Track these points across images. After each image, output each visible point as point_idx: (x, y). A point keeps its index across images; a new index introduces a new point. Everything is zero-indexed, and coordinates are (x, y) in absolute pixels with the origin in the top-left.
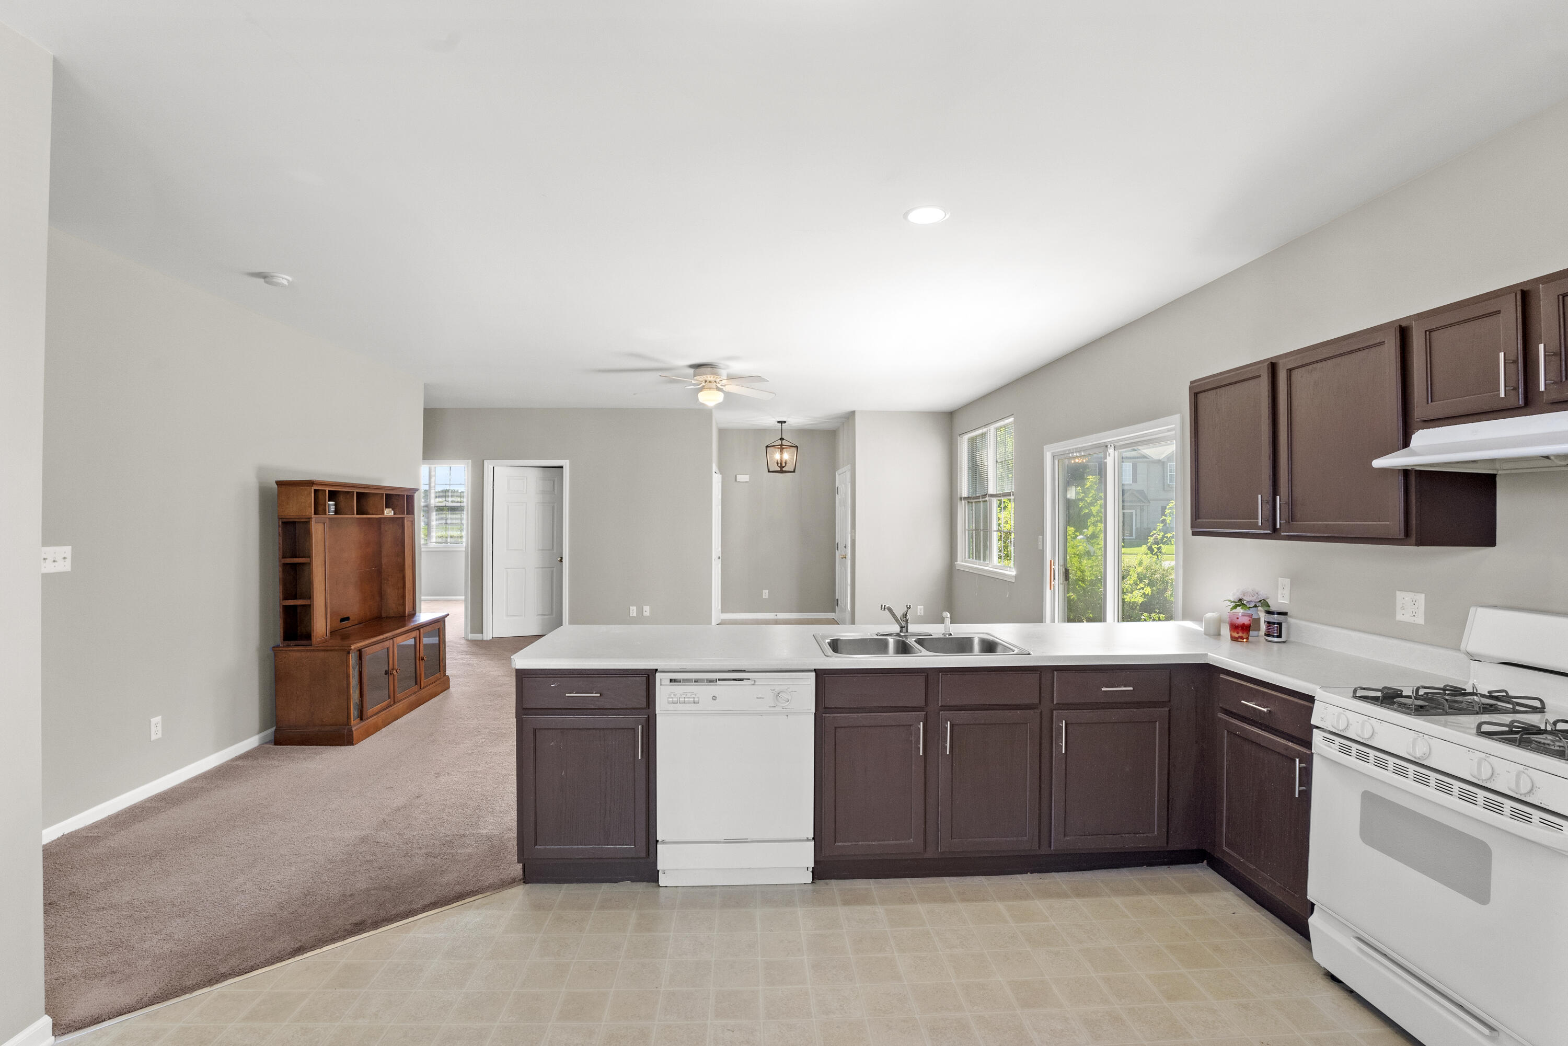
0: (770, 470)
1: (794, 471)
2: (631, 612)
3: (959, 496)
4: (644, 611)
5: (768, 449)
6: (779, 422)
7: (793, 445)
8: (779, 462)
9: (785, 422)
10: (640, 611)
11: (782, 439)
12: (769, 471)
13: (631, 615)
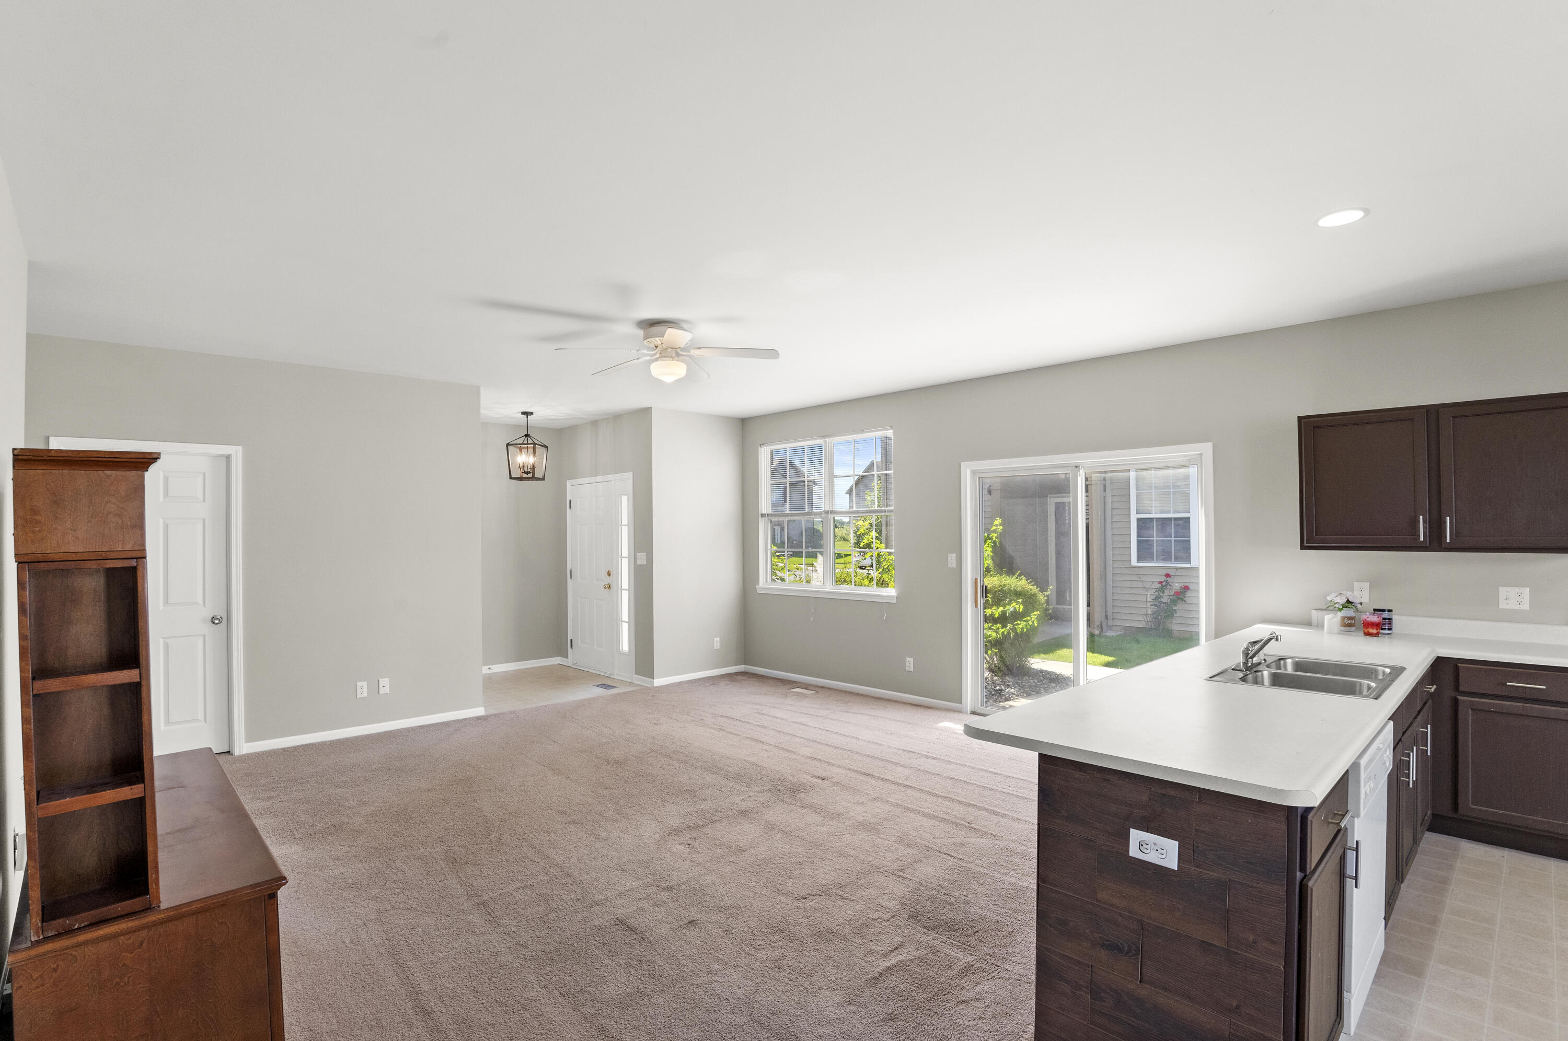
0: (513, 477)
1: (543, 479)
2: (359, 690)
3: (760, 513)
4: (381, 686)
5: (510, 448)
6: (523, 413)
7: (541, 444)
8: (521, 466)
9: (531, 414)
10: (375, 688)
11: (527, 436)
12: (511, 478)
13: (359, 696)
